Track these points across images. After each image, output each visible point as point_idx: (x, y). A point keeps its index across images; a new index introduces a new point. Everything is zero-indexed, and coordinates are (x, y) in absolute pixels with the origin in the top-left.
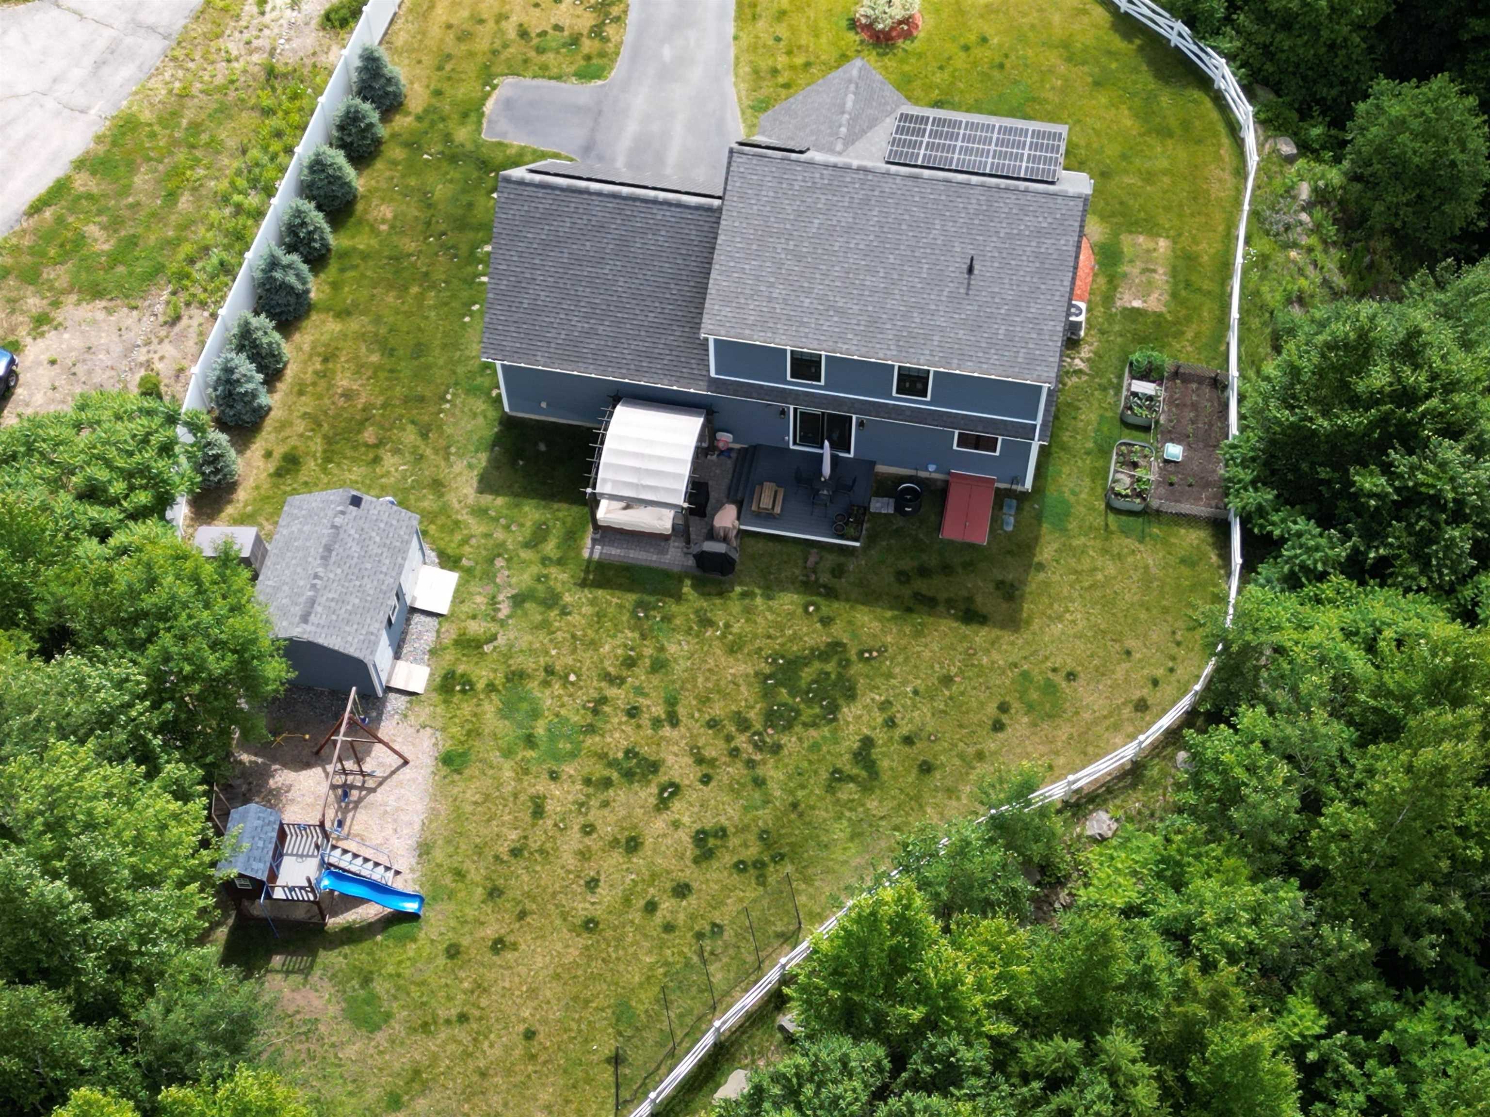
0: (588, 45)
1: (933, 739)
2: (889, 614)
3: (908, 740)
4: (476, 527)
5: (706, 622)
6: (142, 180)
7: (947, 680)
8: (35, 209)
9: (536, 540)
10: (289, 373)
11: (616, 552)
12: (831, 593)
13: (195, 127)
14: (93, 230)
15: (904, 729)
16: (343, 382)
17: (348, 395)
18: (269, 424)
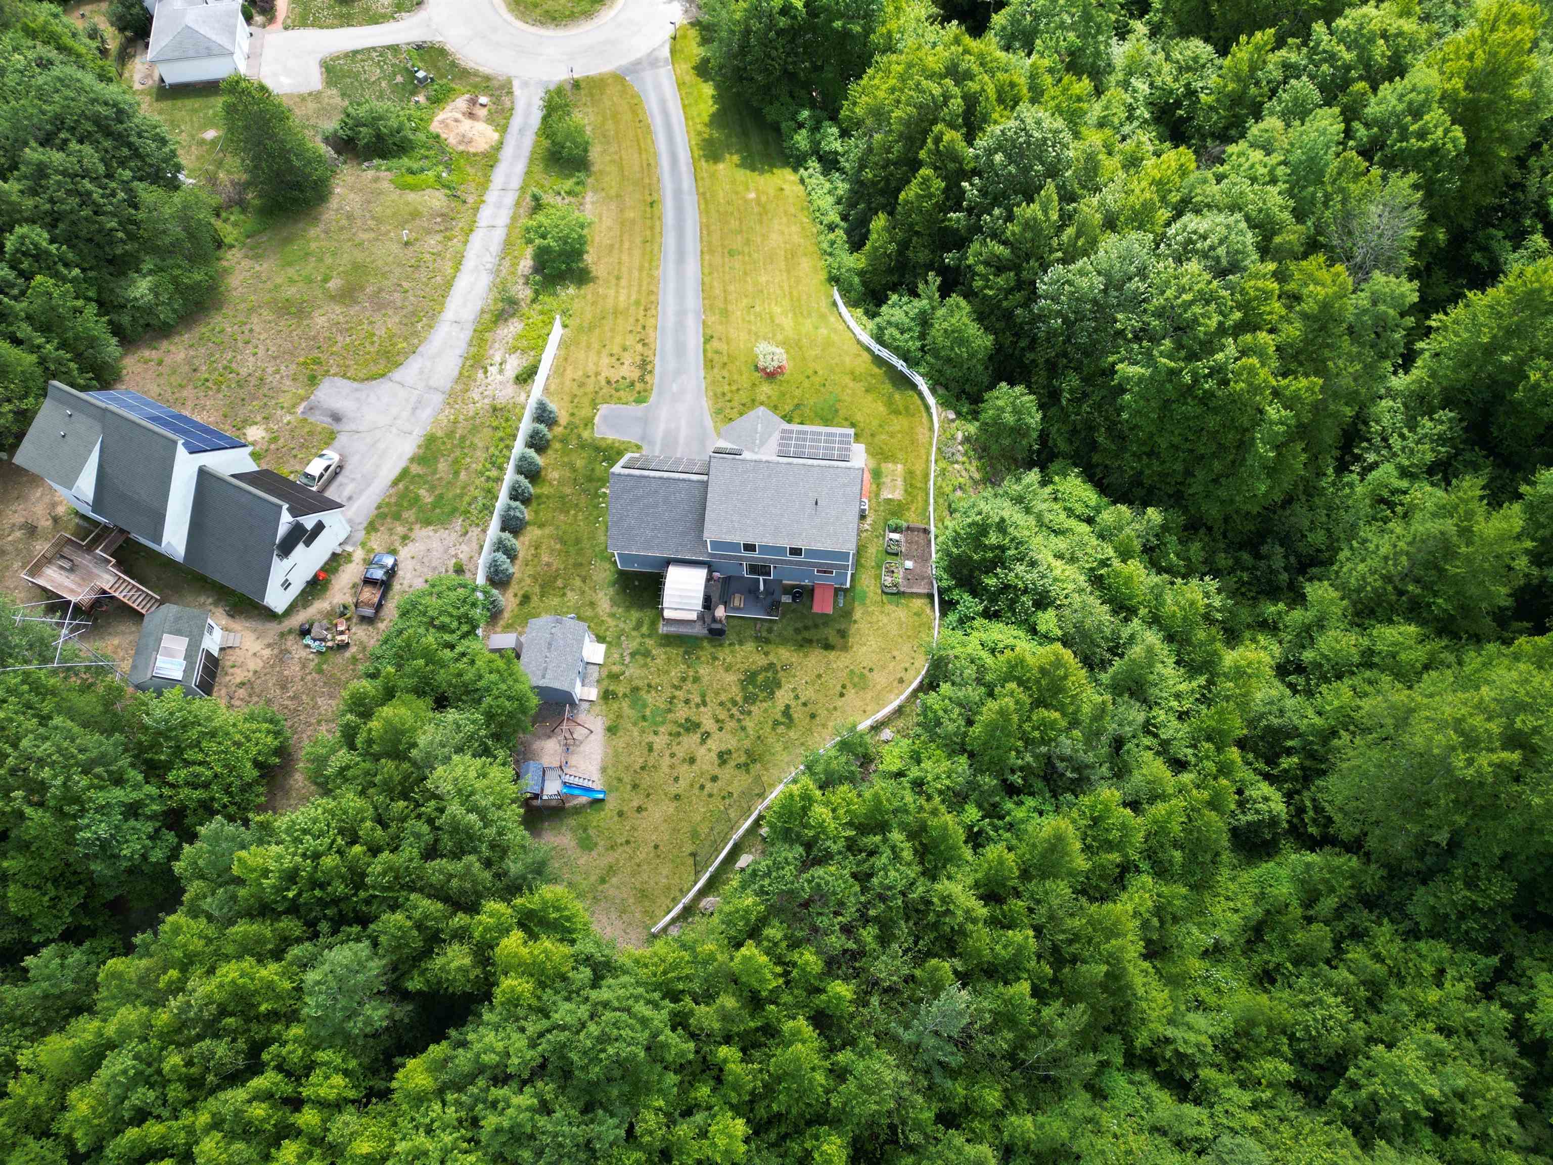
0: (639, 386)
1: (815, 703)
2: (793, 648)
3: (805, 704)
4: (611, 622)
5: (715, 658)
6: (442, 466)
7: (819, 676)
8: (395, 483)
9: (638, 627)
10: (520, 557)
11: (673, 629)
12: (767, 641)
13: (463, 438)
14: (422, 492)
15: (803, 700)
16: (545, 558)
17: (548, 565)
18: (514, 582)
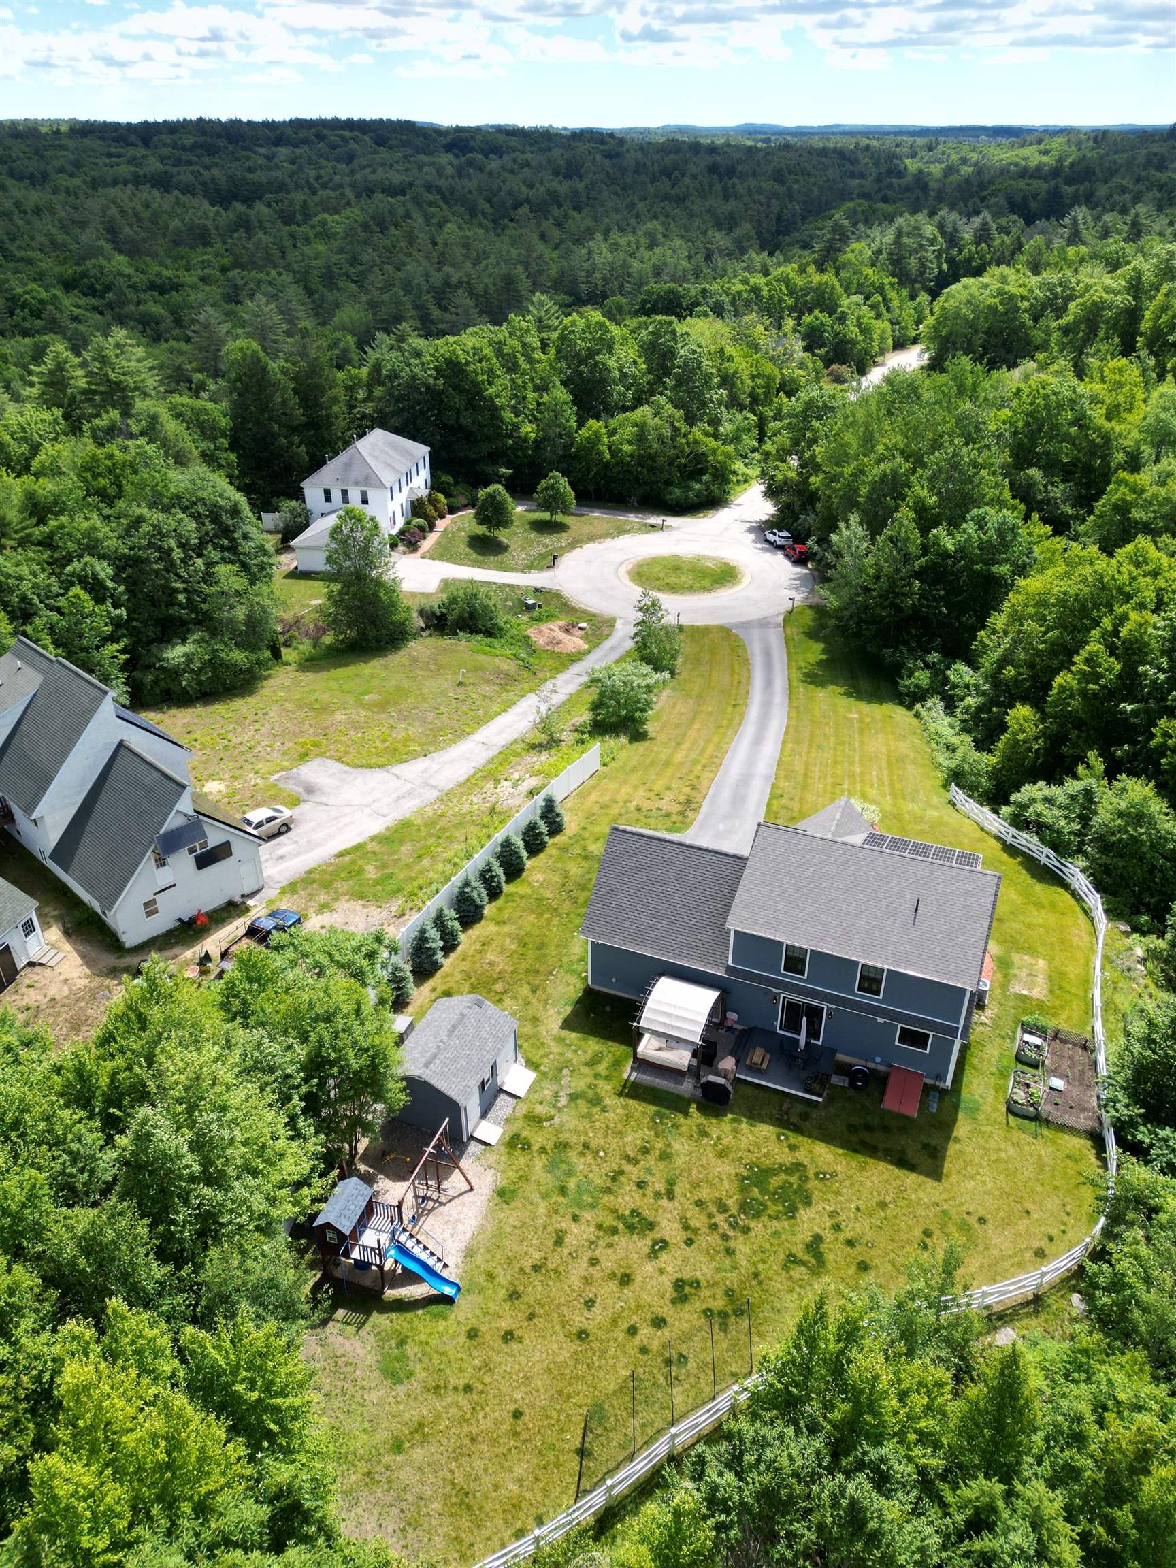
0: (674, 818)
1: (870, 1245)
2: (840, 1151)
3: (850, 1243)
4: (555, 1048)
5: (704, 1133)
6: (405, 849)
7: (883, 1205)
8: (341, 855)
9: (591, 1063)
10: (459, 949)
11: (647, 1079)
12: (798, 1130)
13: (443, 829)
14: (370, 868)
15: (848, 1234)
16: (491, 956)
17: (491, 964)
18: (439, 974)
